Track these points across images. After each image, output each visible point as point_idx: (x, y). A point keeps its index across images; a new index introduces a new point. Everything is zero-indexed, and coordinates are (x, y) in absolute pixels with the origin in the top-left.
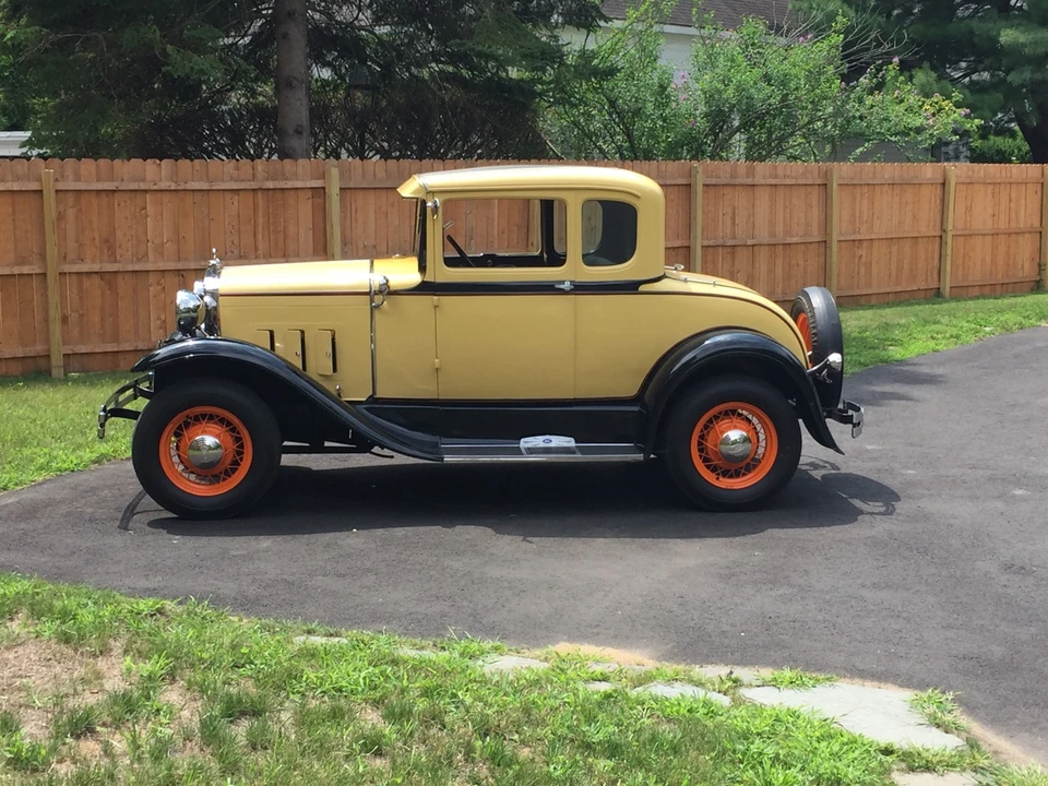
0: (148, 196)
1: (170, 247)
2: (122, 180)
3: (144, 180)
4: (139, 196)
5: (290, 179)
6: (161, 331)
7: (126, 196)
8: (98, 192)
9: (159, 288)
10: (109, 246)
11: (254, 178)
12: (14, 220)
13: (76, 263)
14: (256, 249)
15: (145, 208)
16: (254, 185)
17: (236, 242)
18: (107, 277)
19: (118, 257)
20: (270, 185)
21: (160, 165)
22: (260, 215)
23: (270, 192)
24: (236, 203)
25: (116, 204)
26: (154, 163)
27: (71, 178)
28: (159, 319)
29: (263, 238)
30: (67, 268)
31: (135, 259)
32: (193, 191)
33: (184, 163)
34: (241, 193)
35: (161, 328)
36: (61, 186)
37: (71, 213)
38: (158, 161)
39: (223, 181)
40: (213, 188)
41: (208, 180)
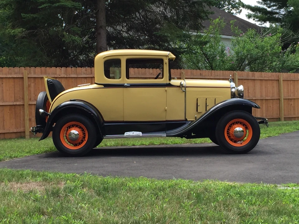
2: (49, 74)
3: (56, 74)
12: (14, 87)
13: (34, 101)
21: (61, 69)
24: (85, 82)
26: (59, 69)
27: (33, 73)
30: (31, 103)
32: (72, 77)
33: (69, 69)
34: (87, 79)
36: (29, 76)
37: (32, 85)
38: (61, 68)
39: (81, 74)
40: (78, 77)
41: (77, 74)
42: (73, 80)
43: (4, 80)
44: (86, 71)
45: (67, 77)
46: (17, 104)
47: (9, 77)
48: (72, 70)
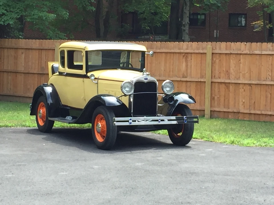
0: (241, 56)
1: (247, 75)
2: (234, 50)
3: (240, 50)
4: (238, 55)
6: (243, 106)
7: (234, 56)
8: (226, 54)
10: (228, 73)
12: (201, 63)
13: (218, 79)
15: (240, 60)
17: (270, 74)
18: (227, 84)
19: (231, 78)
21: (246, 45)
24: (271, 59)
27: (218, 49)
28: (242, 101)
30: (214, 80)
31: (236, 79)
32: (256, 54)
33: (254, 44)
34: (273, 56)
35: (243, 105)
37: (217, 61)
38: (245, 43)
39: (267, 51)
40: (263, 53)
41: (261, 50)
42: (258, 57)
43: (193, 55)
44: (273, 47)
45: (251, 53)
46: (202, 81)
48: (257, 45)
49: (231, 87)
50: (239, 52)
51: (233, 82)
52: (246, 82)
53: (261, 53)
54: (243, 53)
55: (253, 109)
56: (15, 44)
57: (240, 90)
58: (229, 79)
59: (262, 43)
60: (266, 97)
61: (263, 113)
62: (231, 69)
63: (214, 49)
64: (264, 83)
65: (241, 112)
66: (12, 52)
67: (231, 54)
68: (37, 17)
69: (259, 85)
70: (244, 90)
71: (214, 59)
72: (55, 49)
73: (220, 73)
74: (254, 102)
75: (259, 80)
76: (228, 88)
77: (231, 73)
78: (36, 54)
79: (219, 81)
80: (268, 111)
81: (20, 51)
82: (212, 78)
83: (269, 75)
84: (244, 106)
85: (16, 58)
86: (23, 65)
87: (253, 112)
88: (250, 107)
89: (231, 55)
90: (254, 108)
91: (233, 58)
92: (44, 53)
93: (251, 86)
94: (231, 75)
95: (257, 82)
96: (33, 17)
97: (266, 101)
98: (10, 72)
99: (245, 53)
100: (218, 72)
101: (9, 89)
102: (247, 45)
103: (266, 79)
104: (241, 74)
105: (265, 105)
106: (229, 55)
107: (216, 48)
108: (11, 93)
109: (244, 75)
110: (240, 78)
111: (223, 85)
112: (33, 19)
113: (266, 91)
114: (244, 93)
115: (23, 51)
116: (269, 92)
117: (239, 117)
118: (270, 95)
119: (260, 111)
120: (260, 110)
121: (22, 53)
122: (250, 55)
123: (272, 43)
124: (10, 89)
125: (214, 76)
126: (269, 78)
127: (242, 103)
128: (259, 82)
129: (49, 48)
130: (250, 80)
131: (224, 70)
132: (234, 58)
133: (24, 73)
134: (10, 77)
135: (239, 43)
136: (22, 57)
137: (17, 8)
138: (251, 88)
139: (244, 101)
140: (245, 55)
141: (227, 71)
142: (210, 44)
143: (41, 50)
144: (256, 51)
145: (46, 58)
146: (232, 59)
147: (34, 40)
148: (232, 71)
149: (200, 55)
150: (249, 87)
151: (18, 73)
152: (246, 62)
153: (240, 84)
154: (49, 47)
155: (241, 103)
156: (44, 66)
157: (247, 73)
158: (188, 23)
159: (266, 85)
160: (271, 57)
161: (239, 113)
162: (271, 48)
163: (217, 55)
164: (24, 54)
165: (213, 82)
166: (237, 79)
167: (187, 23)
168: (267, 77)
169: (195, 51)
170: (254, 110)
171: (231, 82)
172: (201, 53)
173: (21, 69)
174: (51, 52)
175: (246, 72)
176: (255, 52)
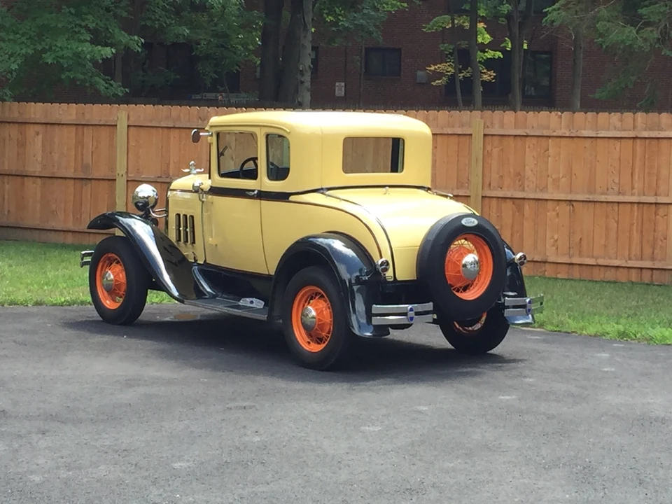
0: (550, 140)
1: (564, 182)
2: (533, 127)
3: (548, 128)
4: (544, 140)
5: (665, 130)
6: (554, 248)
7: (534, 140)
8: (515, 136)
9: (554, 213)
10: (519, 177)
11: (634, 127)
12: (458, 155)
13: (496, 190)
14: (633, 188)
15: (548, 150)
16: (632, 134)
17: (617, 181)
18: (517, 201)
19: (526, 188)
20: (645, 134)
21: (561, 117)
22: (638, 159)
23: (647, 141)
24: (618, 149)
25: (527, 146)
26: (556, 115)
27: (497, 126)
28: (552, 237)
29: (639, 177)
30: (489, 193)
31: (538, 190)
32: (585, 137)
33: (579, 116)
34: (622, 140)
35: (553, 246)
36: (488, 132)
37: (496, 151)
38: (559, 113)
39: (609, 130)
40: (599, 135)
41: (596, 128)
42: (588, 143)
44: (621, 121)
45: (572, 135)
46: (460, 194)
47: (446, 133)
48: (586, 118)
49: (527, 207)
50: (546, 133)
51: (532, 196)
52: (562, 197)
53: (595, 136)
54: (555, 134)
55: (578, 252)
56: (19, 112)
57: (548, 214)
58: (523, 190)
59: (597, 113)
60: (607, 229)
61: (601, 262)
62: (527, 167)
63: (488, 127)
64: (603, 198)
65: (549, 261)
66: (13, 131)
67: (527, 136)
68: (70, 55)
69: (590, 204)
70: (558, 214)
71: (489, 148)
72: (116, 125)
73: (501, 177)
74: (579, 239)
75: (590, 193)
76: (520, 209)
77: (526, 177)
78: (69, 135)
79: (500, 194)
80: (610, 259)
81: (31, 130)
82: (483, 188)
83: (613, 181)
84: (557, 248)
85: (22, 144)
86: (40, 159)
87: (576, 260)
88: (571, 250)
89: (528, 138)
90: (580, 252)
91: (532, 146)
92: (88, 132)
93: (573, 205)
94: (526, 181)
95: (587, 196)
96: (60, 54)
97: (607, 236)
98: (8, 175)
99: (561, 135)
100: (498, 174)
101: (6, 213)
102: (563, 119)
103: (608, 190)
104: (549, 179)
105: (605, 246)
106: (524, 138)
107: (492, 123)
108: (12, 221)
109: (556, 181)
110: (546, 187)
111: (509, 203)
112: (62, 57)
113: (607, 217)
114: (557, 220)
115: (38, 128)
116: (614, 219)
117: (545, 271)
118: (616, 225)
119: (594, 260)
120: (593, 257)
121: (38, 134)
122: (571, 139)
123: (619, 114)
124: (9, 211)
125: (488, 183)
126: (612, 189)
127: (552, 240)
128: (591, 198)
129: (101, 123)
130: (571, 192)
131: (512, 170)
132: (534, 144)
133: (40, 177)
134: (7, 187)
135: (544, 114)
136: (36, 142)
137: (21, 32)
138: (573, 211)
139: (556, 237)
140: (559, 139)
141: (519, 174)
142: (479, 116)
143: (80, 127)
144: (585, 129)
145: (95, 145)
146: (529, 147)
147: (64, 105)
148: (528, 172)
149: (455, 139)
150: (568, 207)
151: (27, 176)
152: (562, 156)
153: (546, 200)
154: (100, 120)
155: (549, 242)
156: (91, 163)
157: (563, 177)
158: (310, 67)
159: (607, 202)
160: (618, 144)
161: (545, 262)
162: (618, 124)
163: (494, 137)
164: (40, 136)
165: (486, 197)
166: (541, 190)
167: (307, 67)
168: (609, 186)
169: (445, 129)
170: (580, 257)
171: (526, 197)
172: (459, 135)
173: (35, 167)
174: (105, 133)
175: (561, 177)
176: (583, 132)
